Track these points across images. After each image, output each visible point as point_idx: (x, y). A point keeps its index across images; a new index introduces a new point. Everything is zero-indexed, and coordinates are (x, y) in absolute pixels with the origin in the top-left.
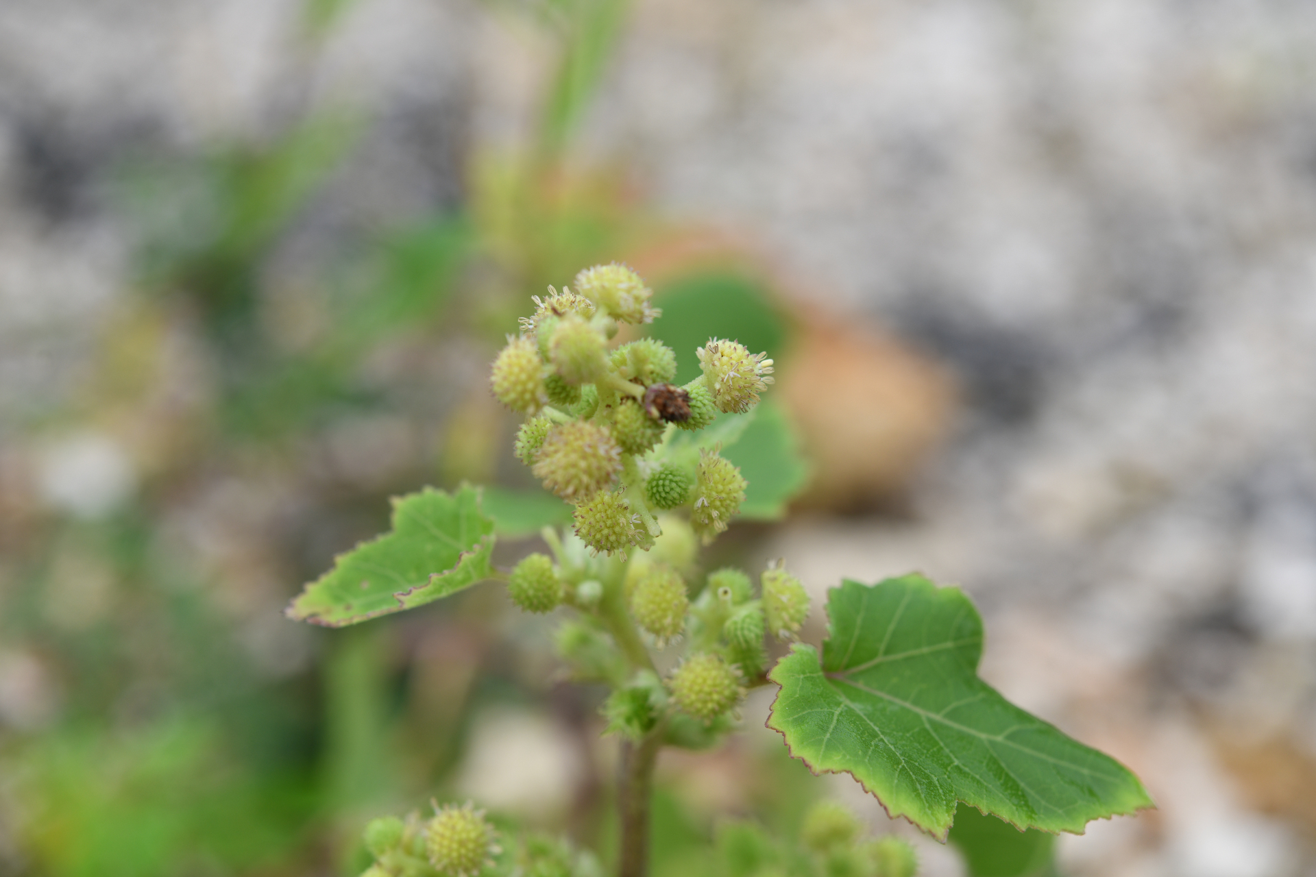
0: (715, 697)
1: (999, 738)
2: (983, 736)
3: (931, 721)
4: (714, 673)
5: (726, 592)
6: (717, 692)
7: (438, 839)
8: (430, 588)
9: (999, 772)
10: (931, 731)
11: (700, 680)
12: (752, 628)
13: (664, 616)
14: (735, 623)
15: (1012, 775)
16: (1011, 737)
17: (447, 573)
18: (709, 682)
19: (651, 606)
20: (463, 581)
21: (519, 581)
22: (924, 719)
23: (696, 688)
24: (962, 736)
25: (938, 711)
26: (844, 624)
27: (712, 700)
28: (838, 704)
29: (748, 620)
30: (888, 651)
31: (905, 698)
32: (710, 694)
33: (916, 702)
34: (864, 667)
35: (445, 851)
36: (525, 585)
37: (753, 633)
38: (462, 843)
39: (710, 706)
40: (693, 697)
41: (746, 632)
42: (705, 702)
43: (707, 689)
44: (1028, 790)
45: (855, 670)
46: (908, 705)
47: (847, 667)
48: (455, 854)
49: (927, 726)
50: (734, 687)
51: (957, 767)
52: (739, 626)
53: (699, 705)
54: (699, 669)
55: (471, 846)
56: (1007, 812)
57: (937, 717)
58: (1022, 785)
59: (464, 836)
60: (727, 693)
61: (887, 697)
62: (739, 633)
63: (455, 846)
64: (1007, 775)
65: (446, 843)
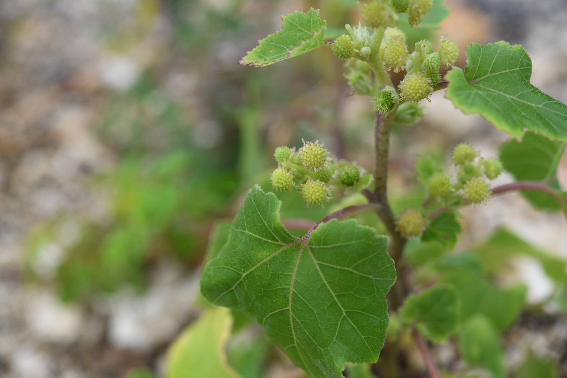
0: (420, 91)
1: (540, 106)
2: (534, 105)
3: (512, 99)
4: (419, 81)
5: (424, 46)
6: (421, 89)
7: (305, 154)
8: (301, 47)
9: (541, 118)
10: (512, 102)
11: (414, 84)
12: (435, 62)
13: (398, 58)
14: (428, 60)
15: (546, 120)
16: (545, 105)
17: (308, 41)
18: (418, 85)
19: (392, 54)
20: (314, 46)
21: (337, 45)
22: (508, 98)
23: (412, 88)
24: (524, 104)
25: (514, 96)
26: (474, 61)
27: (419, 93)
28: (473, 90)
29: (433, 59)
30: (491, 72)
31: (500, 91)
32: (418, 90)
33: (504, 92)
34: (482, 78)
35: (308, 159)
36: (340, 47)
37: (436, 64)
38: (315, 156)
39: (418, 95)
40: (411, 91)
41: (433, 64)
42: (416, 93)
43: (417, 88)
44: (553, 126)
45: (478, 80)
46: (501, 93)
47: (475, 78)
48: (312, 160)
49: (510, 100)
50: (428, 87)
51: (524, 116)
52: (430, 61)
53: (414, 95)
54: (413, 80)
55: (319, 157)
56: (545, 133)
57: (514, 98)
58: (551, 123)
59: (316, 152)
60: (425, 89)
61: (492, 90)
62: (430, 64)
63: (312, 157)
64: (544, 119)
65: (308, 155)
